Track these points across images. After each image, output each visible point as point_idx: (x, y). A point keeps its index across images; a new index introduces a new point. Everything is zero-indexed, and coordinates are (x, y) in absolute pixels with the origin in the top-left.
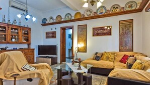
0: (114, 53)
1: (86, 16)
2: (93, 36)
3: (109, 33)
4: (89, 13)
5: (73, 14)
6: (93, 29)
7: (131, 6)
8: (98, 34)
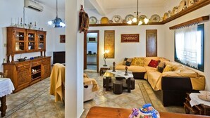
0: (143, 59)
1: (114, 22)
2: (122, 42)
3: (137, 40)
4: (117, 19)
5: (99, 18)
6: (122, 35)
7: (155, 19)
8: (126, 41)
